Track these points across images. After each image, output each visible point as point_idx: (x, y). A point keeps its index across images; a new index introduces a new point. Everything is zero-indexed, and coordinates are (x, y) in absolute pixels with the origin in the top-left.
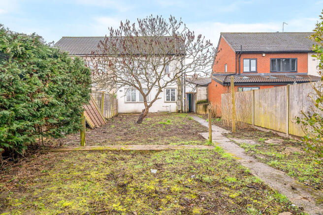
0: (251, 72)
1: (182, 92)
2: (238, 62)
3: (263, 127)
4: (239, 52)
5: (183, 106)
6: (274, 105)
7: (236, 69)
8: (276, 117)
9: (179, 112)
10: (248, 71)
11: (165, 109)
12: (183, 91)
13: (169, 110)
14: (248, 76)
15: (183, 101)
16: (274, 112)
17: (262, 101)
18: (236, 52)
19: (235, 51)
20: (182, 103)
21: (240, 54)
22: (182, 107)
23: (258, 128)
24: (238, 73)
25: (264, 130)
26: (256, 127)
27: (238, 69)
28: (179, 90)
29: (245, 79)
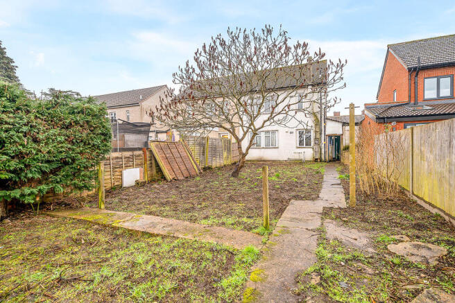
0: (439, 98)
1: (321, 134)
2: (413, 85)
3: (427, 200)
4: (415, 69)
5: (323, 152)
6: (447, 159)
7: (410, 96)
8: (450, 185)
9: (316, 160)
10: (435, 96)
11: (296, 157)
12: (323, 132)
13: (302, 157)
14: (431, 106)
15: (323, 145)
16: (447, 174)
17: (425, 149)
18: (410, 70)
19: (406, 68)
20: (321, 149)
21: (415, 71)
22: (321, 154)
23: (419, 202)
24: (413, 102)
25: (427, 206)
26: (415, 198)
27: (413, 95)
28: (316, 132)
29: (426, 109)
